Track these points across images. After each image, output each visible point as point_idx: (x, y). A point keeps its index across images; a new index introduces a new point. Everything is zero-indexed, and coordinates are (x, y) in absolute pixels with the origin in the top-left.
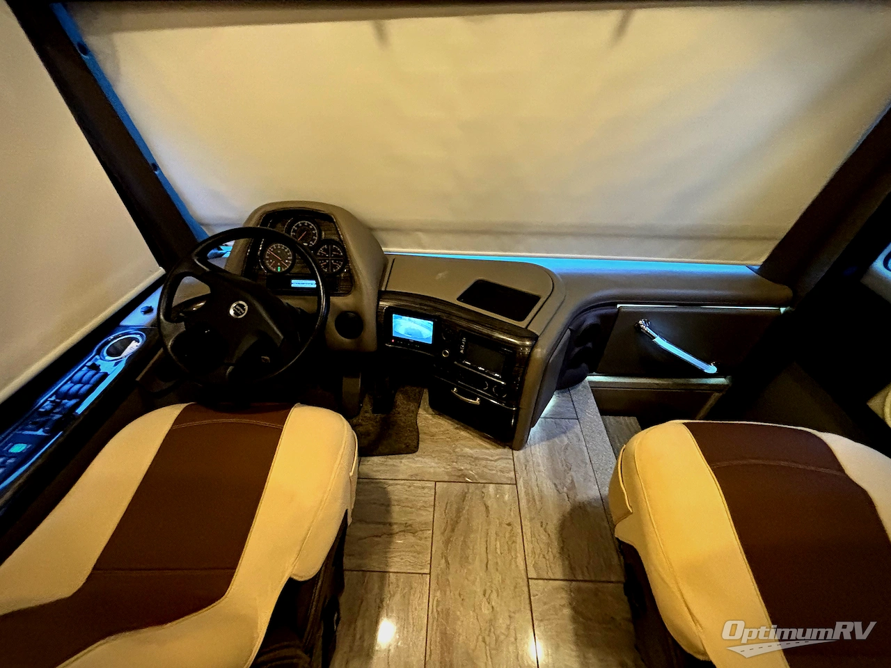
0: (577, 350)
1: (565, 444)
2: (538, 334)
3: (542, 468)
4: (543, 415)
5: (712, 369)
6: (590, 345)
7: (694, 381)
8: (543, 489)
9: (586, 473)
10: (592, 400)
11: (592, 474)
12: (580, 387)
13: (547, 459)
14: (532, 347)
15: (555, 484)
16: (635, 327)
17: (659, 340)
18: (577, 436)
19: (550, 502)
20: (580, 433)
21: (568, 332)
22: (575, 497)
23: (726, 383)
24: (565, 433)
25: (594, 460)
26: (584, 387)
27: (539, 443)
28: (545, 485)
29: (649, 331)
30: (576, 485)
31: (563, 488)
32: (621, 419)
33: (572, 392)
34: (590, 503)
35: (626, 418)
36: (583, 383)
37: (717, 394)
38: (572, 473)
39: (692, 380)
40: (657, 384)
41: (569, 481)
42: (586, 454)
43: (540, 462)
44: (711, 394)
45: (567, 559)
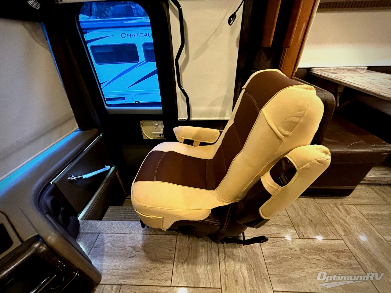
0: (60, 217)
1: (110, 244)
2: (36, 234)
3: (118, 264)
4: (87, 254)
5: (108, 167)
6: (62, 209)
7: (108, 176)
8: (130, 266)
9: (129, 238)
10: (93, 222)
11: (131, 235)
12: (81, 226)
13: (114, 259)
14: (44, 242)
15: (130, 258)
16: (70, 182)
17: (84, 177)
18: (109, 237)
19: (138, 263)
20: (109, 235)
21: (47, 215)
22: (139, 248)
23: (115, 167)
24: (104, 243)
25: (125, 232)
26: (82, 224)
27: (102, 262)
28: (128, 264)
29: (76, 177)
30: (134, 245)
31: (133, 253)
32: (107, 213)
33: (81, 231)
34: (144, 241)
35: (108, 211)
36: (80, 223)
37: (117, 173)
38: (127, 246)
39: (107, 177)
40: (101, 190)
41: (131, 248)
42: (120, 235)
43: (114, 264)
44: (116, 174)
45: (165, 260)
